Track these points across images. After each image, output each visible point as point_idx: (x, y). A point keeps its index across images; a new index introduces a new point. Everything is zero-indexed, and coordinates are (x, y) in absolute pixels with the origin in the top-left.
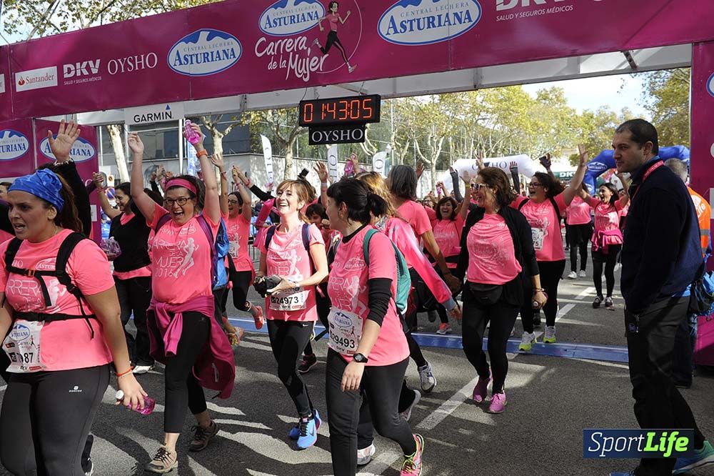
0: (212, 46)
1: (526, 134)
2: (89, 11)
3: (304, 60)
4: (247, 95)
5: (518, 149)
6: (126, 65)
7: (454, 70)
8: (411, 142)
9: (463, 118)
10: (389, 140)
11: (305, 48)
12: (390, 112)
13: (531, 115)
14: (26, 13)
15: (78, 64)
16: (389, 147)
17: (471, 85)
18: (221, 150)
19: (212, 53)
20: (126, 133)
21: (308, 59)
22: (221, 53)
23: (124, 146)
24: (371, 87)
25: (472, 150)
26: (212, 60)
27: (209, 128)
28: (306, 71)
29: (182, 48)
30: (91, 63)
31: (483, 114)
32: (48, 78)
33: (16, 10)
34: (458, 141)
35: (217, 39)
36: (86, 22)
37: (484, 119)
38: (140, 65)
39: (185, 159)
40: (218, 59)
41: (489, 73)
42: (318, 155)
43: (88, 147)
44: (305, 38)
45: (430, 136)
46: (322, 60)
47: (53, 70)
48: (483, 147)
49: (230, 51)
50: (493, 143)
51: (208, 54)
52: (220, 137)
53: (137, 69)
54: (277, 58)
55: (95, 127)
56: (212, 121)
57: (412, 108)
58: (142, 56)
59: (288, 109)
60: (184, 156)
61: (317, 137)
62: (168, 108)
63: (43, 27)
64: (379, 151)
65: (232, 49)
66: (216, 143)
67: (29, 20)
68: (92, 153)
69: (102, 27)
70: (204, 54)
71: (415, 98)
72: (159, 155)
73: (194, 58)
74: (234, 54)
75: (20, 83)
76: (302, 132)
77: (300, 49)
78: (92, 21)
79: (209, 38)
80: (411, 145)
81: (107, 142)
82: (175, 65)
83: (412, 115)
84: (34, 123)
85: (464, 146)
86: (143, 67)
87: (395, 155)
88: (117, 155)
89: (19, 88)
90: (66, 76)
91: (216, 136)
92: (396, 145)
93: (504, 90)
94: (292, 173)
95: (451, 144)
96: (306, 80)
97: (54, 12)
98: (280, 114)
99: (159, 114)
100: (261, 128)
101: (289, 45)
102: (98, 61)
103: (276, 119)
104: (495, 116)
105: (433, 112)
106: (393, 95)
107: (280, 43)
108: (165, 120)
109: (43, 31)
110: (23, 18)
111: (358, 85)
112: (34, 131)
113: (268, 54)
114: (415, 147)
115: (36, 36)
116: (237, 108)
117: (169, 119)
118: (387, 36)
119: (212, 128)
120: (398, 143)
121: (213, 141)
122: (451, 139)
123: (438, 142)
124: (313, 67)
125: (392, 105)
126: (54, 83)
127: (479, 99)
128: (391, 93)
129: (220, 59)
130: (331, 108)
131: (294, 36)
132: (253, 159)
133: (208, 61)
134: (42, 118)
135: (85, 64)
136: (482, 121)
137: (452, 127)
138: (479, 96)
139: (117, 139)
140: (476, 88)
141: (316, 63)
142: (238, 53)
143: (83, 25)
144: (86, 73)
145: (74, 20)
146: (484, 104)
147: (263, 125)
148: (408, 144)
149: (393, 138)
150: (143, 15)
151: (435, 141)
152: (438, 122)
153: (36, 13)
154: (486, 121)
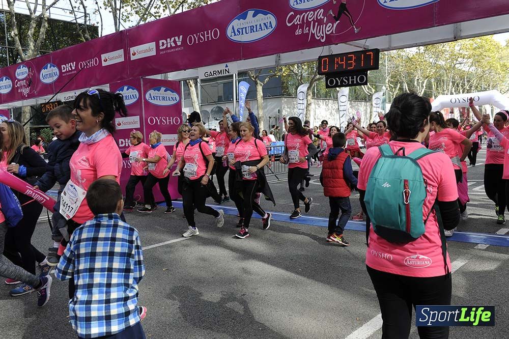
0: (256, 21)
1: (496, 73)
2: (174, 3)
3: (322, 26)
4: (281, 54)
5: (489, 86)
6: (199, 38)
7: (438, 26)
8: (401, 83)
9: (444, 63)
10: (384, 83)
11: (322, 17)
12: (385, 61)
13: (501, 58)
14: (136, 8)
15: (169, 40)
16: (384, 88)
17: (452, 36)
18: (262, 94)
19: (256, 26)
20: (199, 85)
21: (324, 25)
22: (262, 25)
23: (197, 94)
24: (371, 43)
25: (450, 87)
26: (257, 31)
27: (254, 80)
28: (323, 34)
29: (236, 24)
30: (176, 38)
31: (459, 59)
32: (150, 50)
33: (130, 6)
34: (439, 81)
35: (260, 16)
36: (173, 10)
37: (460, 63)
38: (208, 37)
39: (237, 101)
40: (260, 30)
41: (467, 26)
42: (330, 96)
43: (176, 95)
44: (322, 10)
45: (417, 78)
46: (335, 26)
47: (153, 45)
48: (460, 86)
49: (269, 23)
50: (468, 81)
51: (253, 27)
52: (261, 85)
53: (206, 40)
54: (302, 26)
55: (179, 81)
56: (255, 75)
57: (402, 57)
58: (210, 31)
59: (309, 62)
60: (236, 100)
61: (332, 82)
62: (227, 66)
63: (145, 16)
64: (376, 92)
65: (270, 22)
66: (258, 90)
67: (137, 13)
68: (178, 99)
69: (183, 13)
70: (251, 27)
71: (405, 49)
72: (220, 99)
73: (244, 30)
74: (271, 26)
75: (133, 55)
76: (319, 79)
77: (319, 18)
78: (176, 10)
79: (254, 16)
80: (402, 86)
81: (187, 92)
82: (231, 36)
83: (402, 63)
84: (142, 80)
85: (444, 84)
86: (210, 39)
87: (389, 94)
88: (193, 100)
89: (133, 58)
90: (161, 48)
91: (259, 85)
92: (390, 86)
93: (478, 40)
94: (312, 110)
95: (433, 84)
96: (323, 41)
97: (152, 6)
98: (303, 67)
99: (221, 70)
100: (290, 78)
101: (311, 16)
102: (181, 37)
103: (300, 71)
104: (471, 60)
105: (419, 60)
106: (389, 48)
107: (304, 16)
108: (225, 75)
109: (146, 19)
110: (133, 12)
111: (362, 42)
112: (142, 85)
113: (296, 24)
114: (404, 87)
115: (142, 23)
116: (273, 64)
117: (227, 74)
118: (384, 4)
119: (255, 79)
120: (391, 85)
121: (257, 89)
122: (433, 80)
123: (423, 82)
124: (328, 31)
125: (386, 56)
126: (154, 53)
127: (457, 48)
128: (388, 47)
129: (262, 30)
130: (342, 61)
131: (314, 9)
132: (284, 100)
133: (254, 32)
134: (147, 77)
135: (173, 39)
136: (459, 65)
137: (434, 71)
138: (456, 46)
139: (193, 89)
140: (455, 39)
141: (330, 28)
142: (274, 24)
143: (170, 13)
144: (173, 45)
145: (164, 10)
146: (461, 51)
147: (291, 75)
148: (399, 85)
149: (387, 80)
150: (209, 3)
151: (421, 82)
152: (423, 67)
153: (141, 8)
154: (463, 65)
